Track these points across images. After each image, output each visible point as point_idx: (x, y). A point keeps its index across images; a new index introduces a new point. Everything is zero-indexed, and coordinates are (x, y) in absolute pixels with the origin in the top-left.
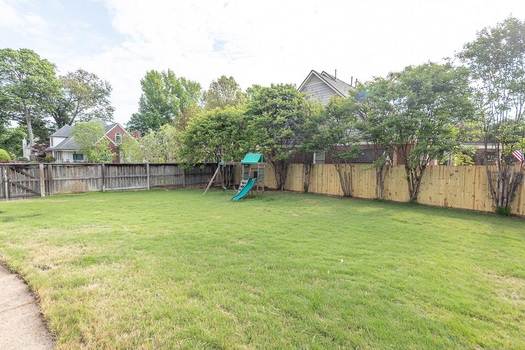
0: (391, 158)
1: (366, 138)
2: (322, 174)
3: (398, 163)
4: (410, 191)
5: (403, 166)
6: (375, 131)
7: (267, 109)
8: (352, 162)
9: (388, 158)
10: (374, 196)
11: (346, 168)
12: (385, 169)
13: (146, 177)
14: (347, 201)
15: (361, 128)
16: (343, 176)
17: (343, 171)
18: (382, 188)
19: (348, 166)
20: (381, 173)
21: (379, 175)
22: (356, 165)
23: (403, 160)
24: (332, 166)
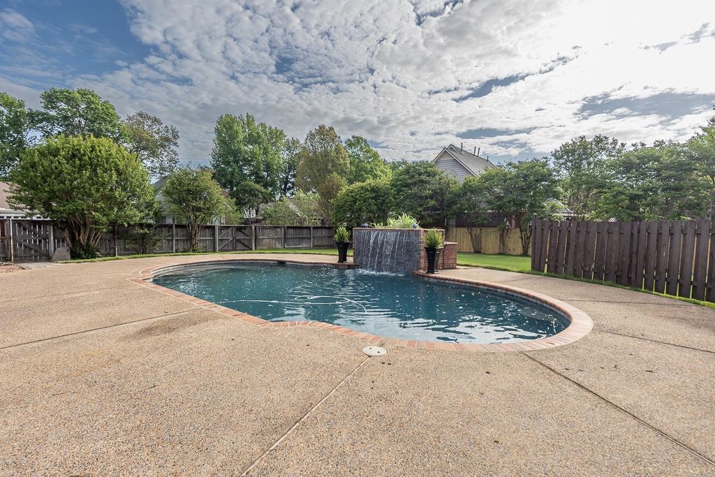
0: (510, 223)
1: (492, 209)
2: (456, 236)
3: (516, 227)
4: (524, 247)
5: (518, 229)
6: (499, 205)
7: (415, 184)
8: (482, 226)
9: (508, 223)
10: (497, 251)
11: (476, 231)
12: (505, 231)
13: (310, 238)
14: (477, 255)
15: (489, 202)
16: (474, 237)
17: (473, 233)
18: (504, 245)
19: (478, 229)
20: (503, 234)
21: (502, 236)
22: (484, 229)
23: (518, 225)
24: (465, 230)
